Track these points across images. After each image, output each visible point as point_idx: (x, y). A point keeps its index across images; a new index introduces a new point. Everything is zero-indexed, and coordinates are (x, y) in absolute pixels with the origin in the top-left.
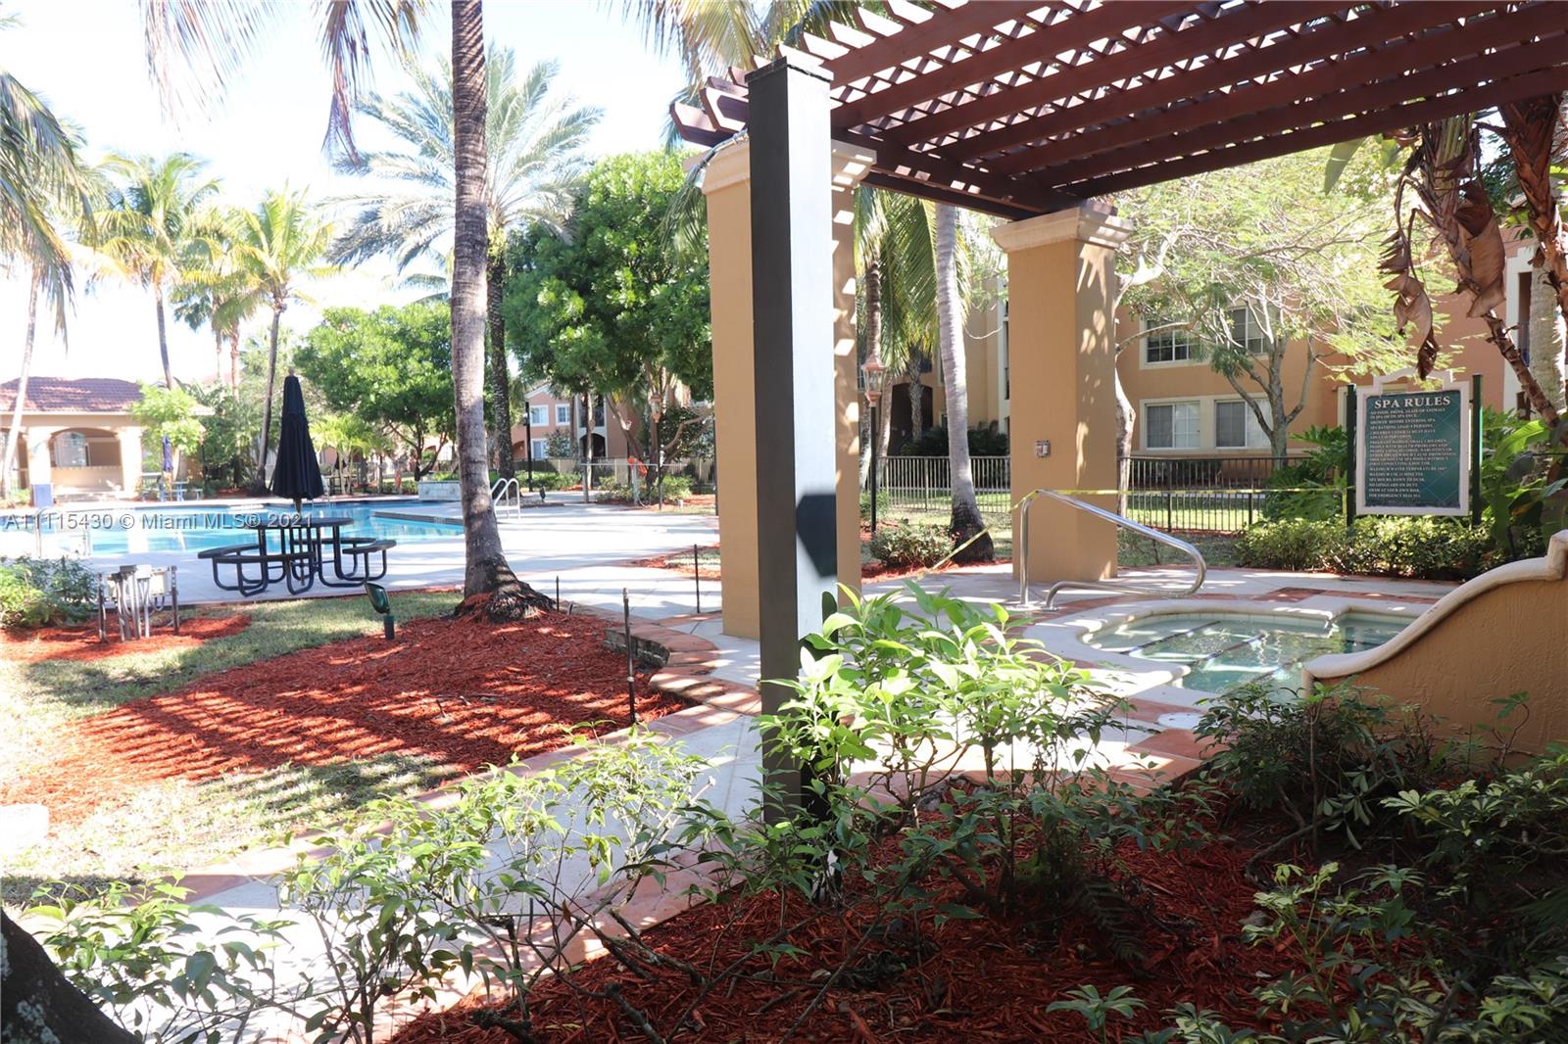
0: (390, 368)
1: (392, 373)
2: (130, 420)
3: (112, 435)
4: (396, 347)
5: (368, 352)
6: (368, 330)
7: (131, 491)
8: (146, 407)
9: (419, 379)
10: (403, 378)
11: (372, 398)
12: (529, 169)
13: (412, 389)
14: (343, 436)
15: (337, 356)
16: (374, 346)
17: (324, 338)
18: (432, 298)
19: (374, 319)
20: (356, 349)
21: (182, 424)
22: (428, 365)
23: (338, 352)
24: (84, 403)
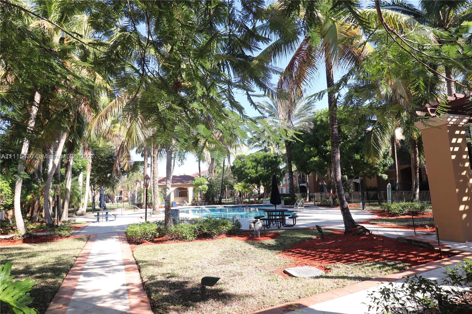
0: (254, 170)
1: (254, 171)
2: (191, 185)
3: (186, 189)
4: (254, 164)
5: (248, 166)
6: (248, 160)
7: (190, 203)
8: (195, 182)
9: (261, 172)
10: (257, 172)
11: (249, 178)
12: (300, 117)
13: (259, 175)
14: (243, 188)
15: (241, 167)
16: (249, 164)
17: (237, 163)
18: (261, 150)
19: (249, 157)
20: (246, 165)
21: (203, 186)
22: (263, 168)
23: (241, 166)
24: (181, 181)
